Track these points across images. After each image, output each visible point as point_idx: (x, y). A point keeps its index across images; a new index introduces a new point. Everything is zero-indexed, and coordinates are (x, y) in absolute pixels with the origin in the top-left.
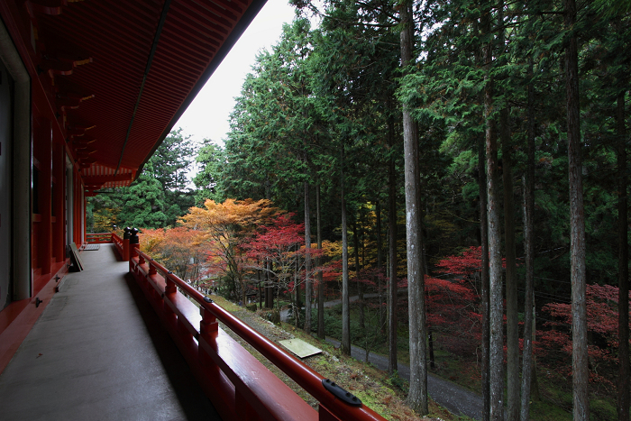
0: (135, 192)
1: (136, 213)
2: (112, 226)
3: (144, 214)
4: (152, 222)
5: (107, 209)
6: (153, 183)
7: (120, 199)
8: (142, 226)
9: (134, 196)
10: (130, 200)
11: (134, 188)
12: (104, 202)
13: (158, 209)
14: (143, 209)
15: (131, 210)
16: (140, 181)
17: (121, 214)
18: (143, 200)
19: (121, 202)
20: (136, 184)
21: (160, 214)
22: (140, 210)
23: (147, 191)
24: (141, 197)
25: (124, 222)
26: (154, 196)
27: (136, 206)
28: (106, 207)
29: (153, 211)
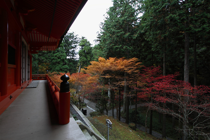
0: (56, 56)
1: (56, 65)
2: (46, 71)
3: (60, 66)
4: (63, 69)
5: (44, 63)
6: (64, 52)
7: (50, 59)
8: (59, 71)
9: (56, 58)
10: (54, 59)
11: (55, 54)
12: (43, 60)
13: (65, 64)
14: (59, 64)
15: (54, 64)
16: (58, 51)
17: (50, 66)
18: (59, 60)
19: (50, 60)
20: (57, 53)
21: (67, 66)
22: (58, 64)
23: (61, 56)
24: (58, 58)
25: (51, 69)
26: (64, 58)
27: (56, 62)
28: (44, 62)
29: (63, 65)
